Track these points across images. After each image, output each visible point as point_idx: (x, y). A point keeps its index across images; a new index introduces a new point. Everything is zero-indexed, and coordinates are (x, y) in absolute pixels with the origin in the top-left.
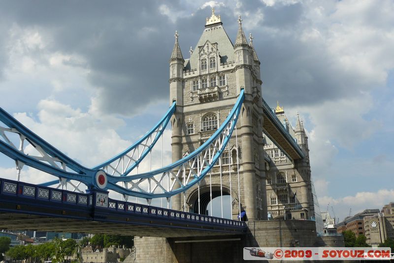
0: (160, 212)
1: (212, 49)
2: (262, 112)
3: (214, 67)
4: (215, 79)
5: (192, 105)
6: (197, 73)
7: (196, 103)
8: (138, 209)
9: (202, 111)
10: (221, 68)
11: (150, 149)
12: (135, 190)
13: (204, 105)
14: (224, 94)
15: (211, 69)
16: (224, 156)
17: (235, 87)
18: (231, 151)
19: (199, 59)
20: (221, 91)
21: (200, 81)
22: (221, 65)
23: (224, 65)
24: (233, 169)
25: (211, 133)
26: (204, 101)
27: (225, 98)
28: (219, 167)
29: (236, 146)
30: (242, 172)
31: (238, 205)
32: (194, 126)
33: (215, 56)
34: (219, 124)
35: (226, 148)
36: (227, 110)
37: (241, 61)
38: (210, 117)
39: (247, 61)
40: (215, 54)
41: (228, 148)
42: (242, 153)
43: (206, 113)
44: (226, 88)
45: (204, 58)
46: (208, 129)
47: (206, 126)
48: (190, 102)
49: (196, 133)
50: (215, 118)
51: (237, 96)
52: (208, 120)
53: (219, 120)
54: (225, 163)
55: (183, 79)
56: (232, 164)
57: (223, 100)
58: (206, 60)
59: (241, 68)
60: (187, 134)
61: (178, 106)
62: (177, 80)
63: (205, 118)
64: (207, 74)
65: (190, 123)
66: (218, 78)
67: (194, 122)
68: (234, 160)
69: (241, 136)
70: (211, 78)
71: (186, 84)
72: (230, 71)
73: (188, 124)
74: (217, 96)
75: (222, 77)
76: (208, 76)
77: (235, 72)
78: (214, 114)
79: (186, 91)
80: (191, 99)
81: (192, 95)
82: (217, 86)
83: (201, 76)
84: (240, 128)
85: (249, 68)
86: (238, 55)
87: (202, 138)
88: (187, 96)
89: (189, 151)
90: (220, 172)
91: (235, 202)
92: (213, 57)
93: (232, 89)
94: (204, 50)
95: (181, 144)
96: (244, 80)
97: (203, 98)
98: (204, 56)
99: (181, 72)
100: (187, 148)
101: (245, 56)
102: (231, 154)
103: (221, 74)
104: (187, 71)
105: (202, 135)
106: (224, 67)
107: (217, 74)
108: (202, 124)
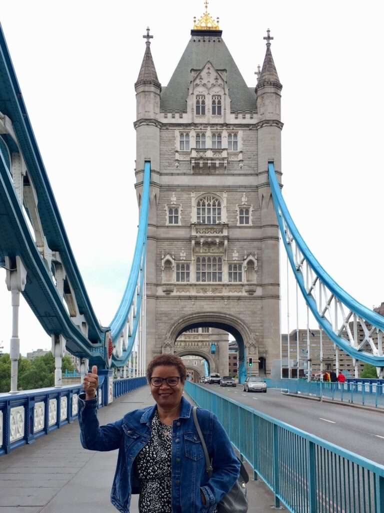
1: (217, 79)
3: (219, 113)
4: (220, 136)
5: (178, 174)
6: (186, 119)
7: (185, 171)
9: (195, 188)
10: (231, 119)
13: (199, 177)
14: (236, 165)
15: (213, 115)
16: (230, 268)
17: (255, 157)
18: (246, 262)
19: (192, 94)
20: (230, 160)
21: (193, 133)
22: (231, 113)
23: (238, 113)
24: (246, 292)
25: (214, 228)
26: (201, 172)
27: (236, 172)
28: (224, 285)
29: (254, 255)
30: (261, 298)
31: (257, 348)
32: (180, 212)
33: (222, 93)
34: (227, 215)
35: (235, 255)
36: (240, 194)
37: (272, 113)
38: (209, 201)
39: (279, 115)
40: (223, 90)
41: (238, 257)
42: (262, 266)
43: (202, 193)
44: (238, 155)
45: (200, 94)
46: (204, 221)
47: (201, 215)
48: (173, 168)
49: (184, 224)
50: (217, 204)
51: (260, 173)
52: (205, 206)
53: (225, 208)
54: (233, 280)
55: (163, 124)
56: (246, 282)
57: (233, 175)
58: (205, 98)
59: (271, 126)
60: (167, 224)
61: (154, 171)
62: (153, 124)
63: (200, 201)
64: (206, 124)
65: (174, 206)
66: (227, 135)
67: (181, 204)
68: (247, 277)
69: (261, 239)
70: (212, 132)
71: (167, 135)
72: (248, 127)
73: (169, 207)
74: (225, 167)
75: (233, 135)
76: (209, 128)
77: (257, 130)
78: (217, 197)
79: (165, 147)
80: (177, 164)
81: (177, 156)
82: (226, 149)
83: (195, 125)
84: (261, 227)
85: (281, 127)
86: (267, 102)
87: (198, 235)
88: (168, 156)
89: (173, 253)
90: (225, 293)
91: (252, 343)
92: (218, 96)
93: (249, 158)
94: (202, 77)
95: (157, 239)
96: (274, 148)
97: (201, 165)
98: (200, 90)
99: (158, 110)
100: (167, 247)
101: (277, 106)
102: (243, 266)
103: (231, 128)
104: (168, 111)
105: (197, 229)
106: (236, 118)
107: (225, 128)
108: (194, 210)
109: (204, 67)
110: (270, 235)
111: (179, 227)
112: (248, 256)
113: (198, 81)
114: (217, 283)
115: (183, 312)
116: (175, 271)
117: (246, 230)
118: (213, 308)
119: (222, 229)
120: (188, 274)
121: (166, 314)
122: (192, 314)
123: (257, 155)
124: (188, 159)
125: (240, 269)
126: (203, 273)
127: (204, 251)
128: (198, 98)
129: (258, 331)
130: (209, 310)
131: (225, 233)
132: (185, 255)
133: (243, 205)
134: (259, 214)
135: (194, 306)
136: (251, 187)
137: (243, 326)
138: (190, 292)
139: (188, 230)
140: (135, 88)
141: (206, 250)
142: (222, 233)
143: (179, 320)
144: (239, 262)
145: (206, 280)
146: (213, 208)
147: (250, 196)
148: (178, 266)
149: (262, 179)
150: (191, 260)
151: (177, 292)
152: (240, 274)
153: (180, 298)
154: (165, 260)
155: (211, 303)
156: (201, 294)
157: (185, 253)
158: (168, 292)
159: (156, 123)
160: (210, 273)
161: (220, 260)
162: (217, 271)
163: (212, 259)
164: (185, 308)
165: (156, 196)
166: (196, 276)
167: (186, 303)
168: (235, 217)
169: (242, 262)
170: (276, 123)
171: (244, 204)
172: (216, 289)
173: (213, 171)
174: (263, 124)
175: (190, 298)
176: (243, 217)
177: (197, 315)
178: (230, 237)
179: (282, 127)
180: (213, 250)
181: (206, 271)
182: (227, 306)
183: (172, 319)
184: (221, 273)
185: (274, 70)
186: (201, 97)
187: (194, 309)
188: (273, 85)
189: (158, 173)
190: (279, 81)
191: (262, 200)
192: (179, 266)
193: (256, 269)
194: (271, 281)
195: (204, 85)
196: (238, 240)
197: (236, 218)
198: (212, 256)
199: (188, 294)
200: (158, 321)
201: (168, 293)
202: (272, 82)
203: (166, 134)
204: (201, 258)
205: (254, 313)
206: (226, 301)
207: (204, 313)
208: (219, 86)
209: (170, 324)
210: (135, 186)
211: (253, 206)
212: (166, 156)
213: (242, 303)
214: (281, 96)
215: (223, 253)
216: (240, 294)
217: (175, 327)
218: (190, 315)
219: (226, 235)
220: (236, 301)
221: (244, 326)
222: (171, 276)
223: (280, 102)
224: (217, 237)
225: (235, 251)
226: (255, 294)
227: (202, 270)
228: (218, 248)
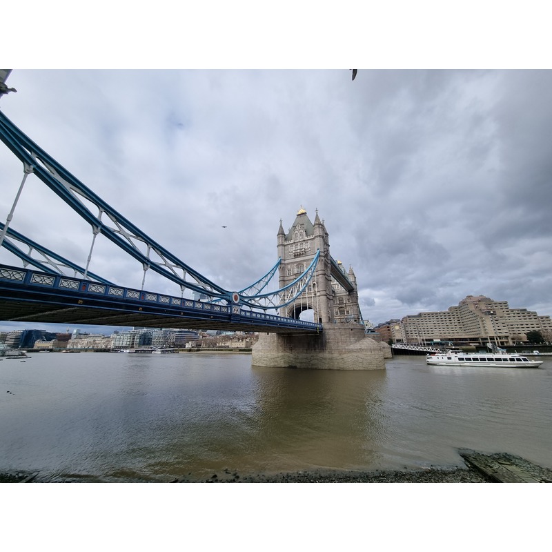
0: (272, 318)
1: (301, 227)
2: (329, 262)
5: (290, 259)
6: (292, 242)
7: (292, 258)
8: (259, 316)
9: (296, 262)
11: (267, 284)
12: (256, 304)
13: (296, 259)
14: (308, 253)
20: (305, 251)
21: (294, 246)
22: (306, 236)
24: (314, 294)
31: (318, 315)
32: (291, 271)
38: (300, 266)
40: (303, 230)
42: (319, 285)
44: (308, 249)
48: (288, 257)
49: (293, 274)
54: (309, 291)
57: (306, 256)
59: (318, 237)
63: (297, 266)
64: (298, 242)
65: (289, 269)
66: (305, 244)
67: (292, 268)
68: (314, 289)
69: (318, 275)
70: (300, 244)
71: (286, 248)
72: (312, 240)
74: (304, 254)
78: (303, 264)
81: (290, 254)
82: (305, 248)
83: (295, 243)
84: (318, 271)
86: (316, 230)
88: (287, 254)
94: (297, 228)
95: (284, 281)
96: (319, 244)
97: (296, 255)
99: (284, 241)
101: (320, 231)
102: (312, 286)
103: (306, 241)
104: (287, 241)
106: (308, 238)
108: (296, 269)
109: (297, 225)
111: (291, 276)
112: (313, 282)
113: (295, 230)
118: (303, 301)
123: (315, 248)
128: (295, 234)
129: (318, 308)
134: (317, 267)
143: (292, 307)
159: (283, 245)
165: (283, 267)
172: (304, 295)
173: (300, 256)
174: (315, 237)
185: (319, 220)
189: (284, 260)
193: (316, 286)
194: (322, 290)
205: (317, 302)
206: (307, 299)
207: (300, 303)
217: (291, 310)
220: (310, 298)
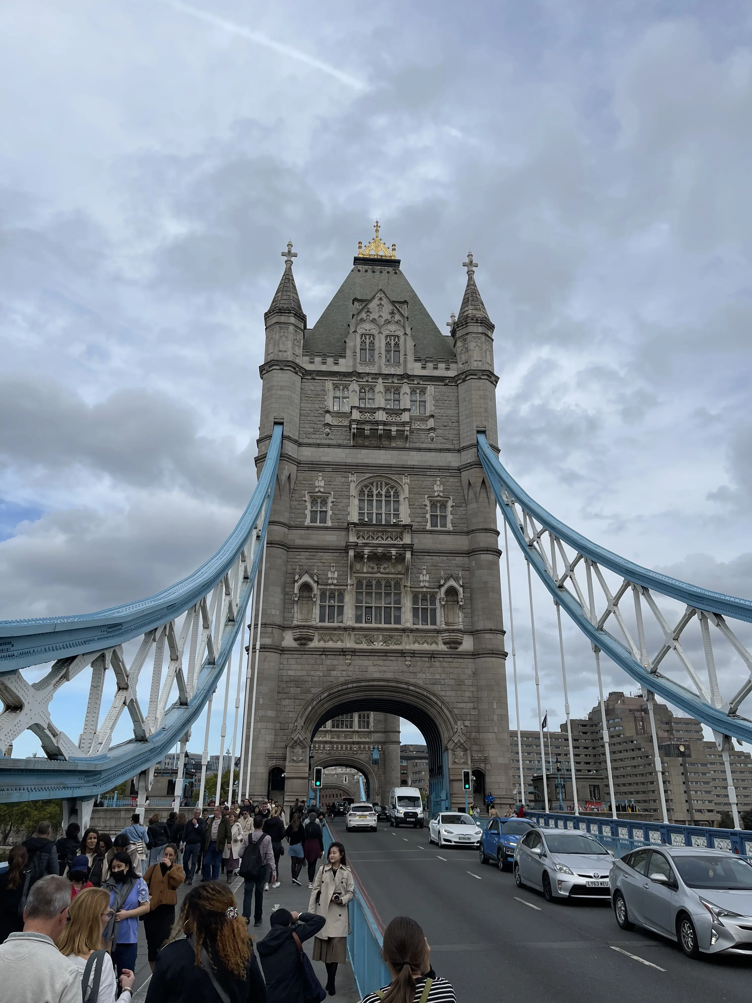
1: (392, 313)
3: (397, 360)
4: (397, 392)
5: (329, 446)
6: (346, 365)
7: (340, 442)
9: (357, 468)
10: (416, 369)
13: (364, 451)
14: (423, 436)
15: (388, 363)
16: (415, 600)
17: (454, 424)
18: (443, 590)
19: (355, 332)
20: (414, 427)
21: (354, 386)
22: (415, 360)
23: (426, 362)
24: (445, 643)
25: (388, 532)
26: (367, 443)
27: (424, 446)
28: (404, 630)
29: (457, 580)
30: (473, 655)
31: (469, 752)
32: (330, 505)
33: (400, 333)
34: (409, 511)
35: (425, 578)
36: (431, 479)
37: (480, 361)
38: (379, 489)
39: (492, 365)
40: (402, 329)
41: (429, 582)
42: (471, 599)
43: (368, 475)
44: (427, 421)
45: (368, 332)
46: (371, 520)
47: (366, 511)
48: (321, 436)
49: (336, 524)
50: (392, 493)
51: (464, 448)
52: (372, 496)
53: (407, 500)
54: (420, 622)
55: (306, 371)
56: (444, 626)
57: (419, 449)
58: (374, 339)
59: (481, 379)
60: (308, 522)
61: (289, 438)
62: (290, 368)
63: (364, 489)
64: (376, 374)
65: (319, 494)
66: (408, 391)
67: (332, 493)
68: (446, 616)
69: (470, 553)
70: (385, 387)
71: (312, 388)
72: (443, 381)
73: (311, 496)
74: (407, 437)
75: (418, 391)
76: (380, 380)
77: (457, 386)
78: (393, 483)
79: (310, 405)
80: (328, 430)
81: (328, 419)
82: (409, 410)
83: (359, 375)
84: (468, 533)
85: (495, 383)
86: (472, 345)
87: (360, 541)
88: (314, 419)
89: (315, 571)
90: (408, 645)
91: (459, 741)
92: (395, 336)
93: (444, 426)
94: (371, 310)
95: (288, 548)
96: (486, 410)
97: (367, 433)
98: (367, 326)
99: (299, 351)
100: (304, 561)
101: (488, 353)
102: (438, 597)
103: (416, 382)
104: (316, 354)
105: (358, 531)
106: (424, 368)
107: (406, 380)
108: (356, 502)
109: (374, 297)
110: (483, 545)
111: (327, 528)
112: (447, 580)
113: (363, 315)
114: (393, 626)
115: (329, 679)
116: (318, 602)
117: (442, 537)
118: (385, 672)
119: (402, 533)
120: (341, 608)
121: (297, 682)
122: (346, 683)
123: (458, 422)
124: (346, 423)
125: (433, 602)
126: (366, 607)
127: (370, 570)
128: (364, 338)
129: (468, 717)
130: (377, 675)
131: (407, 539)
132: (336, 576)
133: (437, 497)
134: (464, 512)
135: (351, 668)
136: (448, 469)
137: (441, 708)
138: (342, 641)
139: (343, 533)
140: (265, 319)
141: (373, 568)
142: (401, 539)
143: (323, 693)
144: (432, 590)
145: (373, 621)
146: (386, 501)
147: (447, 484)
148: (323, 594)
149: (469, 457)
150: (347, 585)
151: (319, 641)
152: (434, 611)
153: (324, 652)
154: (300, 582)
155: (381, 663)
156: (364, 646)
157: (336, 573)
158: (303, 640)
159: (296, 368)
160: (381, 607)
161: (398, 584)
162: (392, 605)
163: (383, 583)
164: (333, 670)
165: (289, 477)
166: (354, 612)
167: (336, 662)
168: (422, 515)
169: (435, 590)
170: (488, 375)
171: (439, 496)
172: (391, 637)
173: (386, 443)
174: (466, 377)
175: (343, 652)
176: (437, 516)
177: (355, 685)
178: (415, 547)
179: (497, 382)
180: (384, 569)
181: (373, 605)
182: (411, 669)
183: (308, 692)
184: (400, 608)
185: (481, 305)
186: (368, 337)
187: (350, 673)
188: (481, 323)
189: (295, 442)
190: (489, 320)
191: (468, 490)
192: (326, 596)
193: (461, 603)
194: (490, 625)
195: (374, 321)
196: (428, 552)
197: (425, 517)
198: (385, 578)
199: (339, 645)
200: (281, 695)
201: (303, 642)
202: (479, 319)
203: (310, 386)
204: (364, 582)
205: (460, 683)
206: (409, 659)
207: (369, 681)
208: (397, 322)
209: (303, 703)
210: (256, 461)
211: (453, 500)
212: (309, 418)
213: (437, 664)
214: (493, 340)
215: (404, 574)
216: (433, 647)
217: (313, 708)
218: (342, 685)
219: (410, 543)
220: (427, 659)
221: (443, 707)
222: (310, 612)
223: (492, 347)
224: (393, 546)
225: (425, 572)
226: (461, 648)
227: (366, 603)
228: (394, 565)
